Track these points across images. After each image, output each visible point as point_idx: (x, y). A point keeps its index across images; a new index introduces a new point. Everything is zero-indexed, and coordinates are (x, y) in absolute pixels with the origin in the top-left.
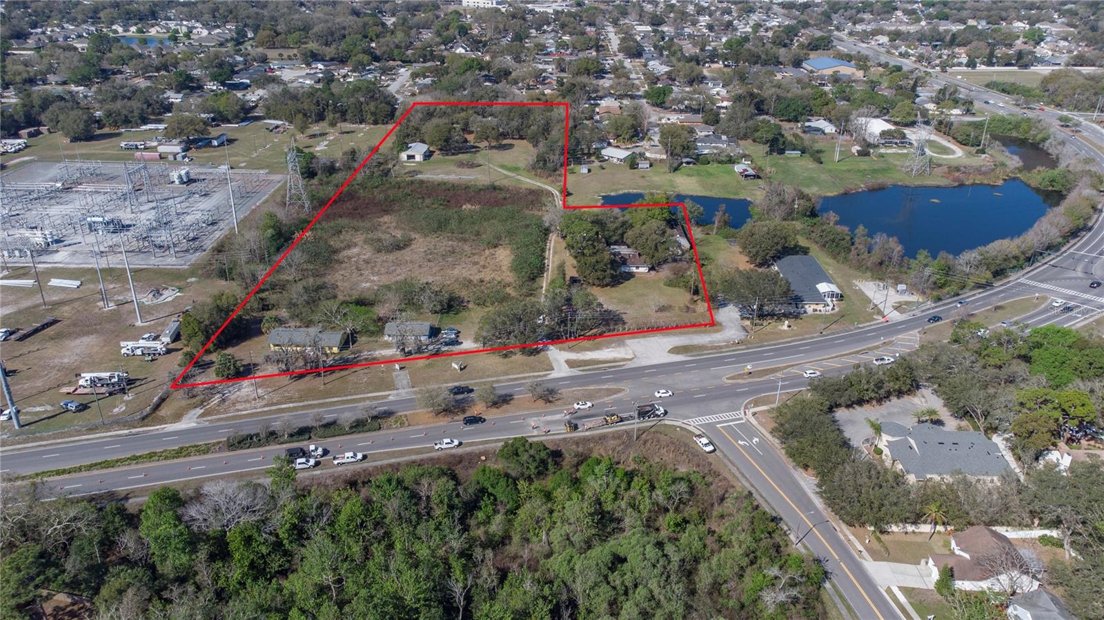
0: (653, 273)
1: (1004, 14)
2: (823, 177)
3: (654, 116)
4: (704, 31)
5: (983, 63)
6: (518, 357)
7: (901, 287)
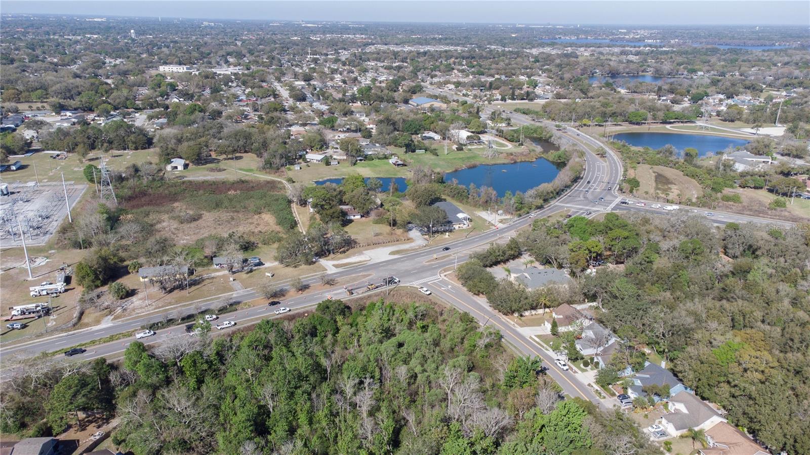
0: (364, 218)
1: (513, 71)
2: (441, 163)
3: (330, 135)
4: (340, 83)
5: (509, 99)
6: (304, 267)
7: (500, 212)
